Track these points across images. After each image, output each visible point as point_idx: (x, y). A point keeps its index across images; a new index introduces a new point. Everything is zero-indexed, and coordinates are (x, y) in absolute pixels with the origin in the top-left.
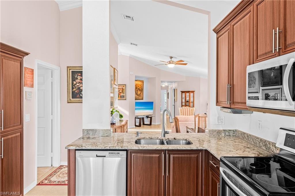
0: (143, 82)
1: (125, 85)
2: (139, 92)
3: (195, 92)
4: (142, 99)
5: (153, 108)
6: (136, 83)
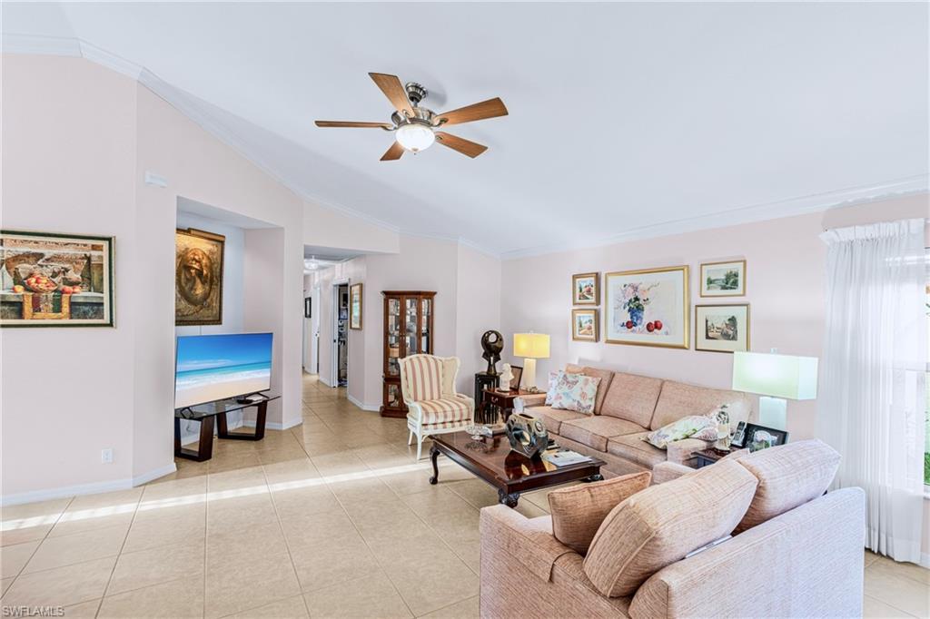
0: (222, 243)
1: (109, 240)
2: (200, 290)
3: (436, 297)
4: (218, 321)
5: (270, 362)
6: (187, 242)
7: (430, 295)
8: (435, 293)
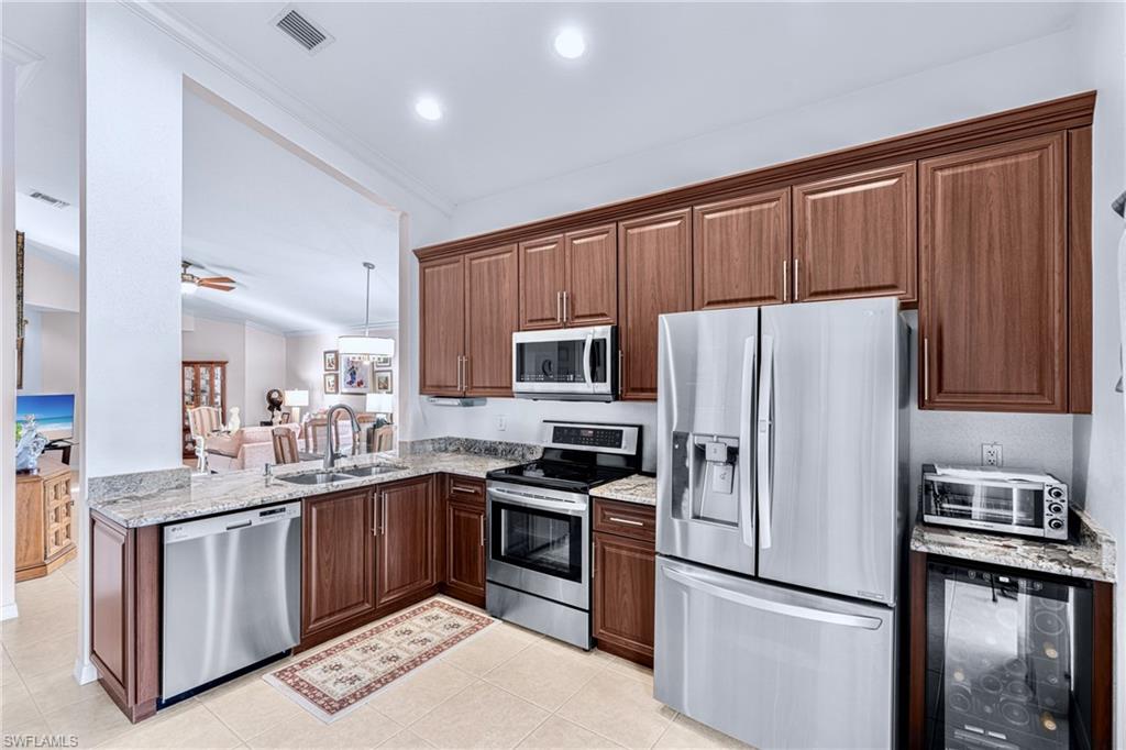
3: (227, 365)
4: (20, 386)
5: (72, 417)
7: (222, 364)
8: (226, 362)
